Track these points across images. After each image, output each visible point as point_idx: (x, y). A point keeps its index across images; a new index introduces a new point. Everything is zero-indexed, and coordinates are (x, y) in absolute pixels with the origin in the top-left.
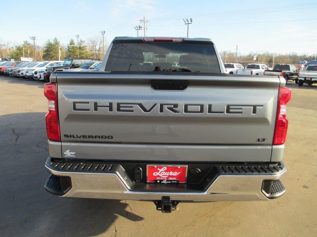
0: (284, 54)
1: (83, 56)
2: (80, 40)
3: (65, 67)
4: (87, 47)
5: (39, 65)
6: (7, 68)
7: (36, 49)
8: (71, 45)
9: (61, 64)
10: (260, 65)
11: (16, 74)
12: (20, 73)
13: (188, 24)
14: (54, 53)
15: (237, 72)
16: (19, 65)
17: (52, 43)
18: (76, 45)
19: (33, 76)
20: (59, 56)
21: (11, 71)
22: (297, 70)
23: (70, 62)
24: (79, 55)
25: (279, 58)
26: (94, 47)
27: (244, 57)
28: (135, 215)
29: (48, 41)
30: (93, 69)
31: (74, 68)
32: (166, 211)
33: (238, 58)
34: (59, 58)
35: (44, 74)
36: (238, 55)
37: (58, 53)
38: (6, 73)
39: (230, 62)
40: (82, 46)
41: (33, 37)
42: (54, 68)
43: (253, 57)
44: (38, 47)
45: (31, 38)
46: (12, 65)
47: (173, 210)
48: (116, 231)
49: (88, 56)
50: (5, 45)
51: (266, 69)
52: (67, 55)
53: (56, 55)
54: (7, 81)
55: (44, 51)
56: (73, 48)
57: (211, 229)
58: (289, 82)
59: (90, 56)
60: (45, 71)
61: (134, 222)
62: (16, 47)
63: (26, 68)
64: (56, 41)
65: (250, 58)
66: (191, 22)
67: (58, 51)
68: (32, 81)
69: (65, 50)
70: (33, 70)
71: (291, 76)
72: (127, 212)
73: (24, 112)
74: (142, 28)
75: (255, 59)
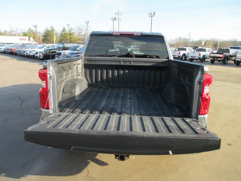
0: (227, 40)
1: (72, 40)
2: (70, 28)
3: (58, 49)
4: (76, 34)
5: (39, 47)
6: (16, 49)
7: (38, 34)
8: (63, 31)
9: (55, 47)
10: (207, 49)
11: (22, 54)
12: (25, 53)
13: (152, 16)
14: (50, 37)
15: (188, 54)
16: (24, 47)
17: (49, 30)
18: (67, 31)
19: (34, 55)
20: (54, 40)
21: (18, 52)
22: (235, 53)
23: (62, 45)
24: (70, 39)
25: (223, 43)
26: (81, 34)
27: (195, 42)
28: (102, 162)
29: (46, 28)
30: (79, 51)
31: (64, 50)
32: (121, 160)
33: (191, 42)
34: (54, 42)
35: (43, 54)
36: (191, 40)
37: (54, 37)
38: (15, 53)
39: (184, 46)
40: (71, 33)
41: (35, 25)
42: (50, 50)
43: (202, 42)
44: (39, 33)
45: (33, 26)
46: (19, 47)
47: (127, 159)
48: (88, 173)
49: (76, 40)
50: (14, 32)
51: (211, 52)
52: (60, 39)
53: (52, 39)
54: (16, 59)
55: (43, 36)
56: (65, 33)
57: (156, 173)
58: (229, 62)
59: (77, 40)
60: (43, 52)
61: (101, 166)
62: (23, 33)
63: (30, 49)
64: (52, 28)
65: (200, 42)
66: (154, 15)
67: (54, 36)
68: (34, 59)
69: (59, 35)
70: (35, 51)
71: (231, 58)
72: (97, 159)
73: (27, 83)
74: (117, 19)
75: (203, 44)
